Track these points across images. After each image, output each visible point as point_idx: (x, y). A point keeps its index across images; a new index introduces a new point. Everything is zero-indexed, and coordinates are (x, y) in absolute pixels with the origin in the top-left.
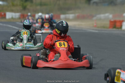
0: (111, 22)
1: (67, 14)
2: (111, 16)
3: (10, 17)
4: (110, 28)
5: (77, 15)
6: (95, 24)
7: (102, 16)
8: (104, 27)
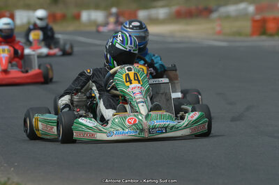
0: (254, 21)
1: (154, 7)
2: (251, 9)
3: (25, 20)
4: (253, 34)
5: (174, 8)
6: (218, 29)
7: (232, 9)
8: (239, 34)
